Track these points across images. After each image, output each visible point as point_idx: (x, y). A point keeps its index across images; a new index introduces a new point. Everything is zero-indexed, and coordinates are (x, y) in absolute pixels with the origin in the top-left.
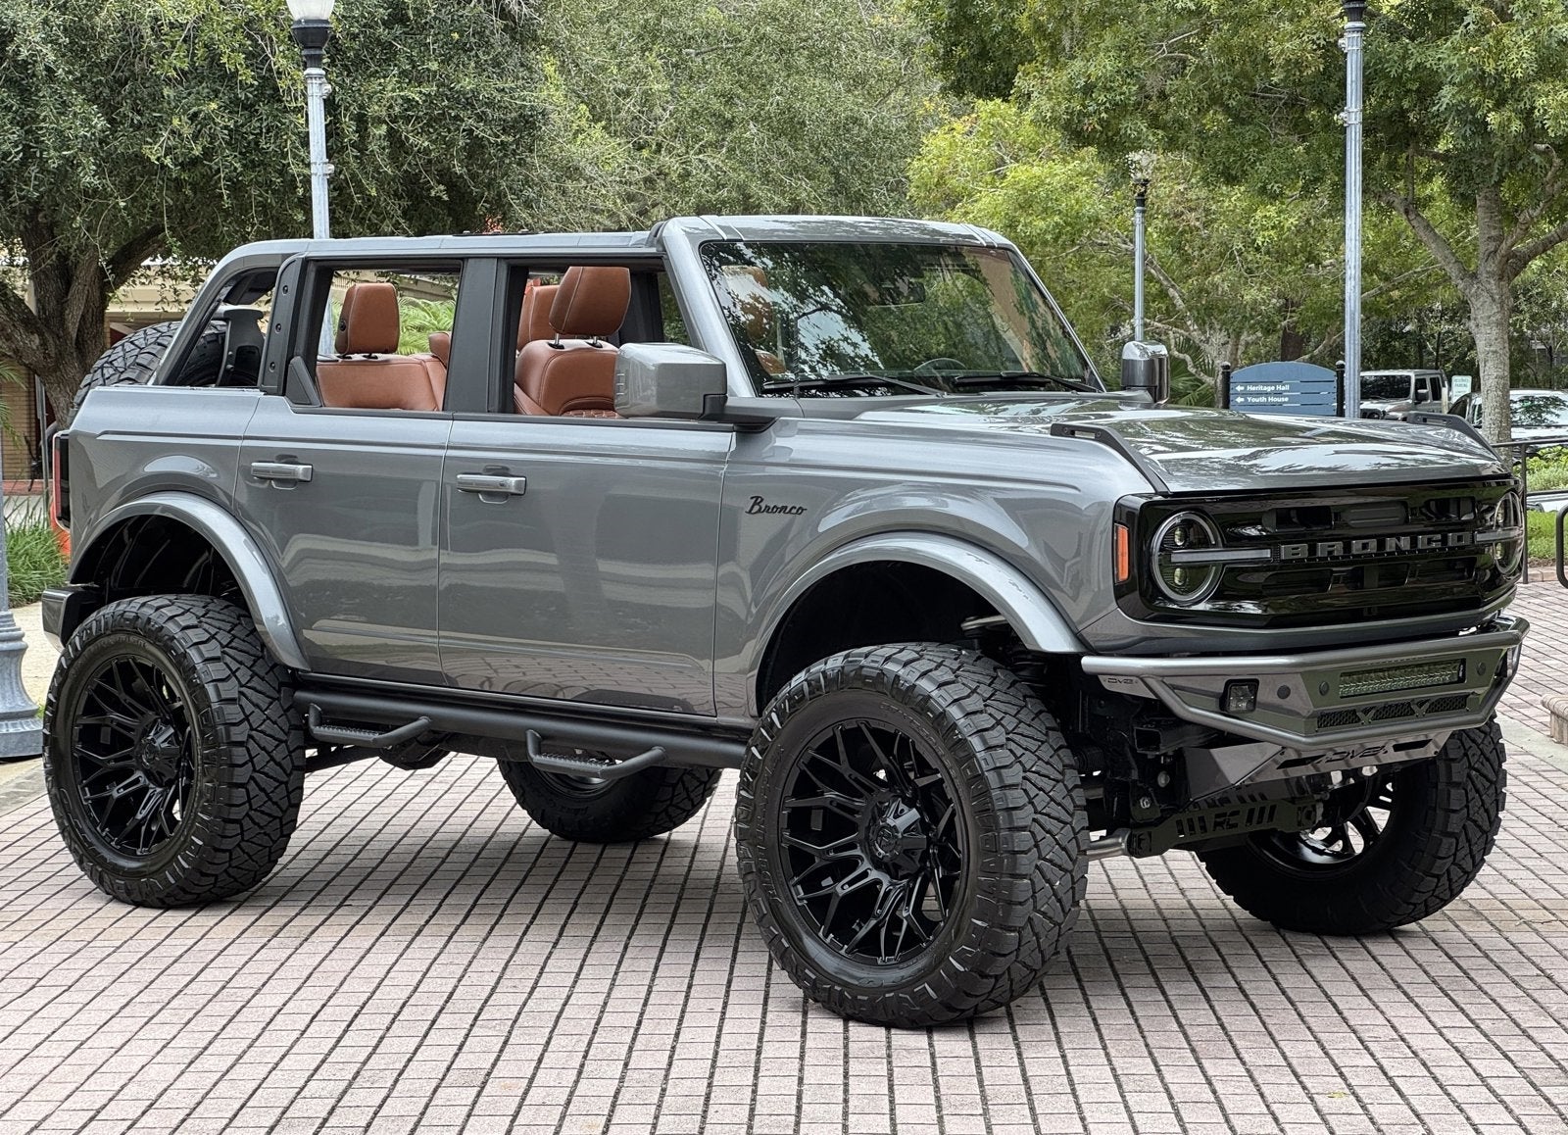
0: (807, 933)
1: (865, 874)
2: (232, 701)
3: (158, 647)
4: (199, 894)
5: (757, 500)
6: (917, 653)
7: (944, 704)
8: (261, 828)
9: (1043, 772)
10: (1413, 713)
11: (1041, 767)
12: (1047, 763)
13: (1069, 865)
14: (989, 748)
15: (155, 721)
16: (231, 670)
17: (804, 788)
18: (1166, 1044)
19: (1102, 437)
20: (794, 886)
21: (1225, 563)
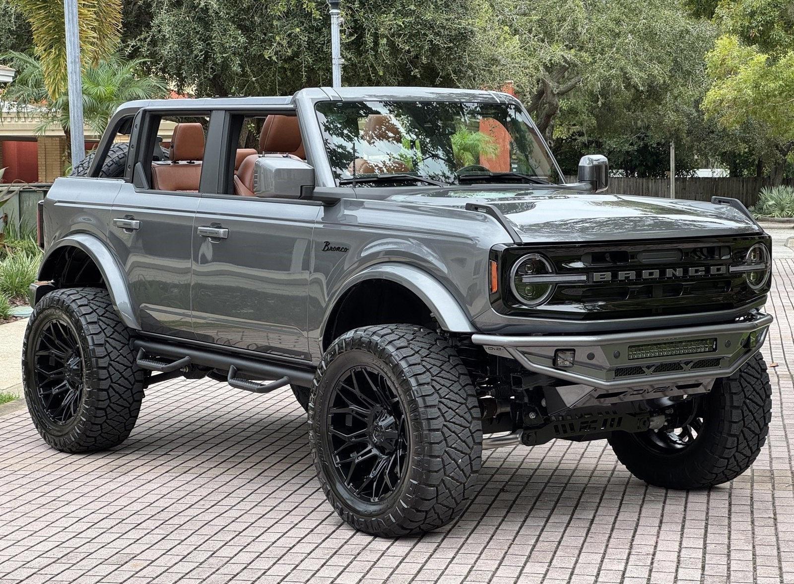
0: (339, 482)
1: (370, 451)
2: (100, 345)
3: (67, 315)
4: (88, 447)
5: (327, 244)
6: (392, 330)
7: (398, 359)
8: (117, 413)
9: (453, 398)
10: (682, 368)
11: (452, 396)
12: (456, 393)
13: (468, 451)
14: (420, 385)
15: (72, 354)
16: (101, 328)
17: (339, 403)
18: (517, 553)
19: (490, 211)
20: (335, 456)
21: (557, 283)
